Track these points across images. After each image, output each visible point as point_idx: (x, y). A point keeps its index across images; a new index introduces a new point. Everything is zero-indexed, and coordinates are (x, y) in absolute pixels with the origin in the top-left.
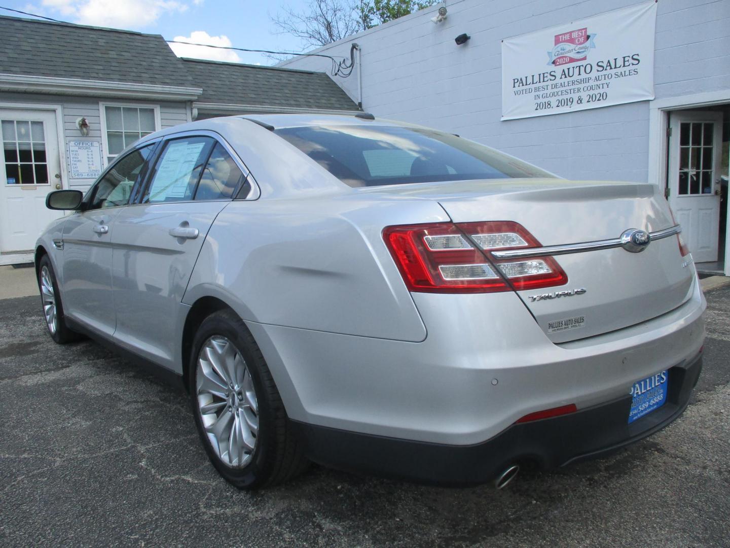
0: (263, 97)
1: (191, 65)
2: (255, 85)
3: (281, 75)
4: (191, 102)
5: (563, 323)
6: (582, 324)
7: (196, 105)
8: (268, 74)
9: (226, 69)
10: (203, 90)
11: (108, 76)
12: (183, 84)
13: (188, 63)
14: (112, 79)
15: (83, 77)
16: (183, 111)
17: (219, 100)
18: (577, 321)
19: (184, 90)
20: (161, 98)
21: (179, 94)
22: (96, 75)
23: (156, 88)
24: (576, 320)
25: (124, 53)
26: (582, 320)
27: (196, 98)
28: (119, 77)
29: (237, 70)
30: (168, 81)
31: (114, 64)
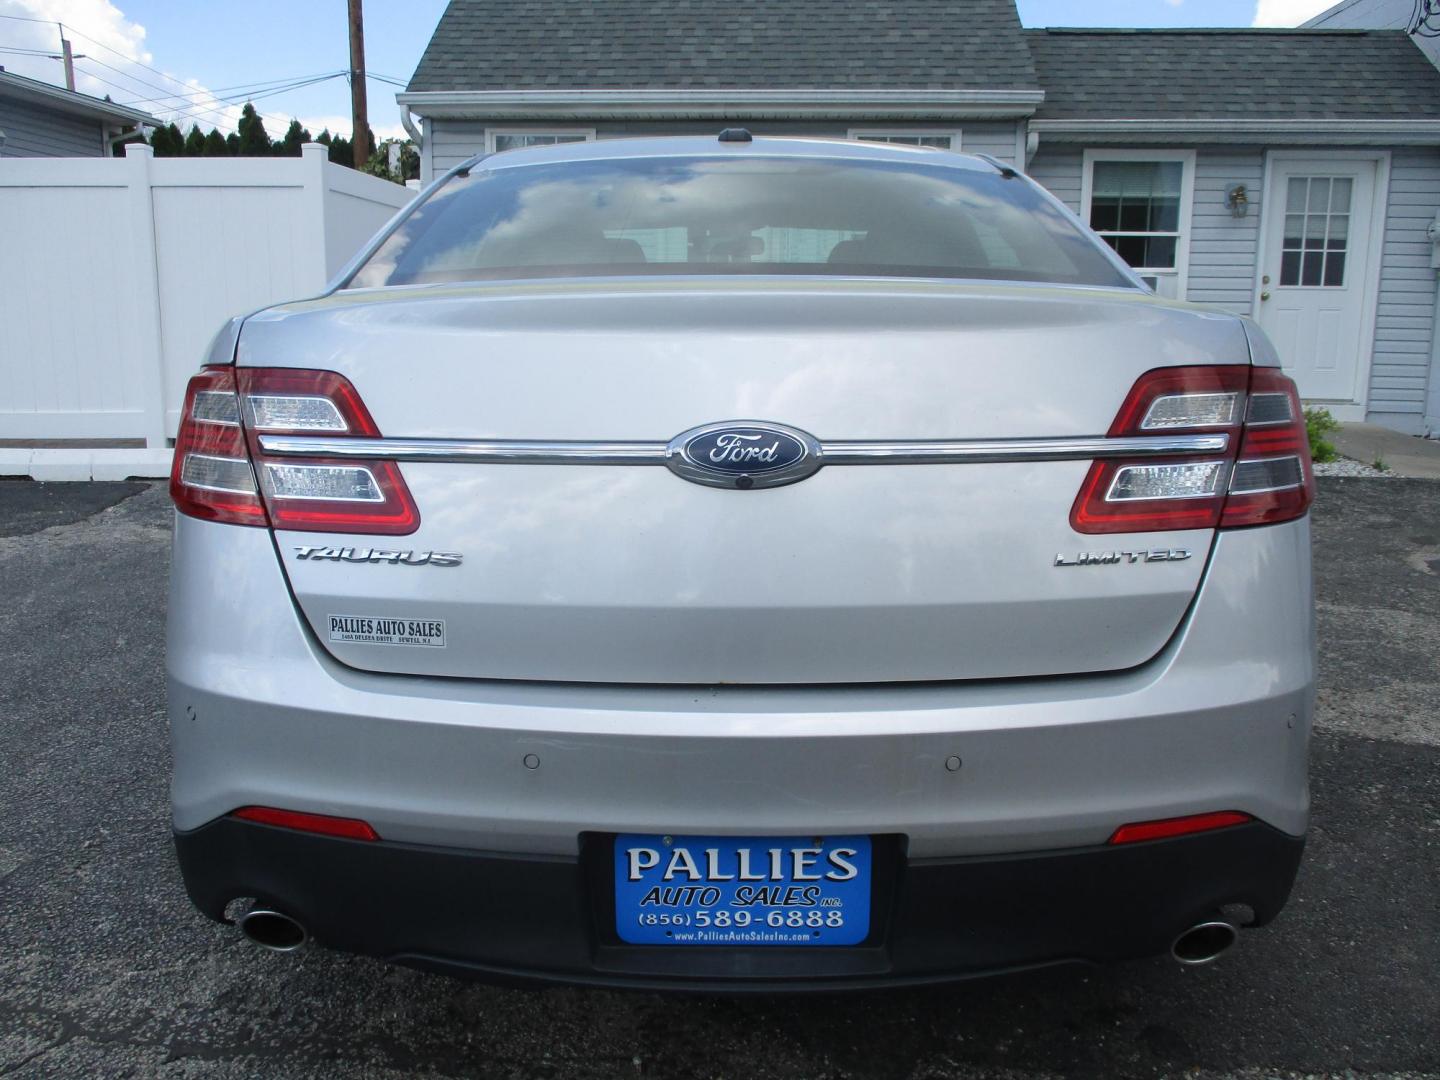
0: (1202, 98)
1: (1061, 41)
2: (1195, 75)
3: (1277, 45)
4: (1026, 119)
5: (374, 625)
6: (434, 640)
7: (1035, 126)
8: (1242, 45)
9: (1141, 44)
10: (1046, 93)
11: (866, 79)
12: (1011, 83)
13: (1056, 38)
14: (869, 85)
15: (819, 85)
16: (1009, 139)
17: (1095, 112)
18: (417, 630)
19: (1007, 97)
20: (963, 115)
21: (997, 105)
22: (843, 79)
23: (948, 96)
24: (415, 627)
25: (915, 32)
26: (435, 630)
27: (1032, 110)
28: (885, 79)
29: (1166, 44)
30: (979, 79)
31: (887, 55)
